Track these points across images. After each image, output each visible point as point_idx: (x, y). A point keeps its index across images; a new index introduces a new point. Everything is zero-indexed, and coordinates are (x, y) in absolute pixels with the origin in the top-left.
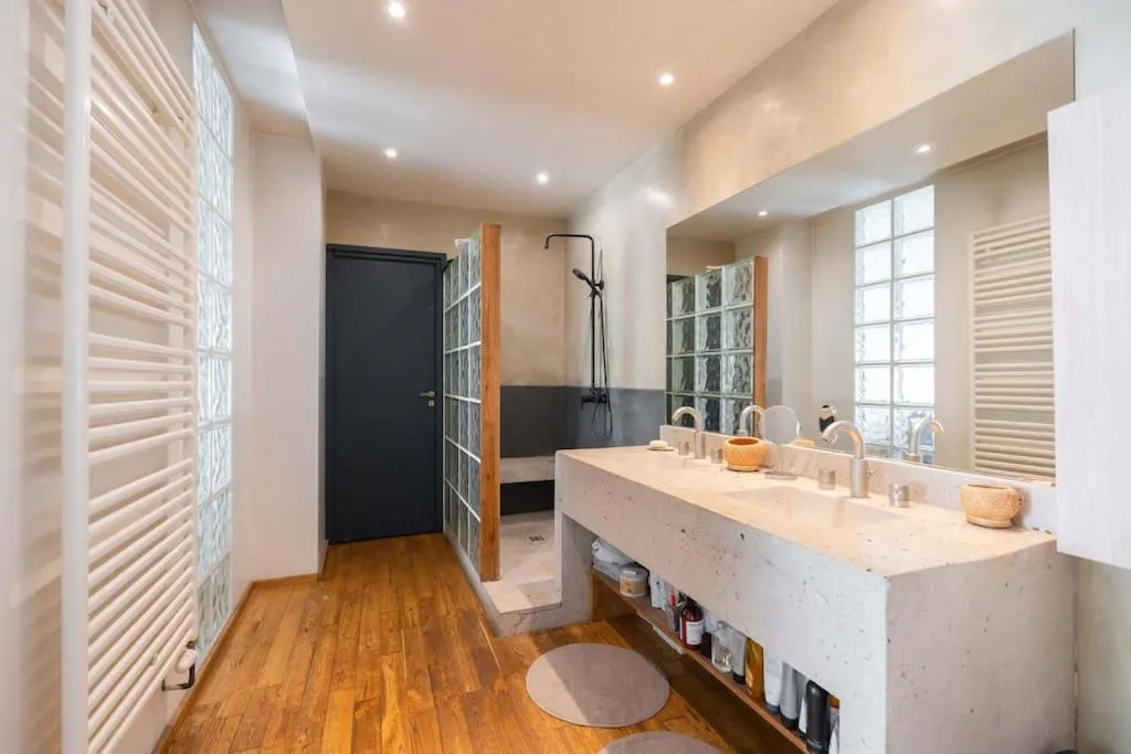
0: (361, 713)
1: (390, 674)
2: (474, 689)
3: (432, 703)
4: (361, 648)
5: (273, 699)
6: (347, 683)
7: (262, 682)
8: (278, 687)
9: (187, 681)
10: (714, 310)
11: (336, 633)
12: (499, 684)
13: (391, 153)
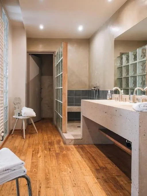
0: (34, 152)
1: (40, 148)
2: (58, 152)
3: (49, 153)
4: (34, 143)
5: (17, 148)
6: (31, 147)
7: (15, 145)
8: (18, 147)
9: (2, 140)
10: (135, 62)
11: (29, 140)
12: (64, 152)
13: (41, 27)
